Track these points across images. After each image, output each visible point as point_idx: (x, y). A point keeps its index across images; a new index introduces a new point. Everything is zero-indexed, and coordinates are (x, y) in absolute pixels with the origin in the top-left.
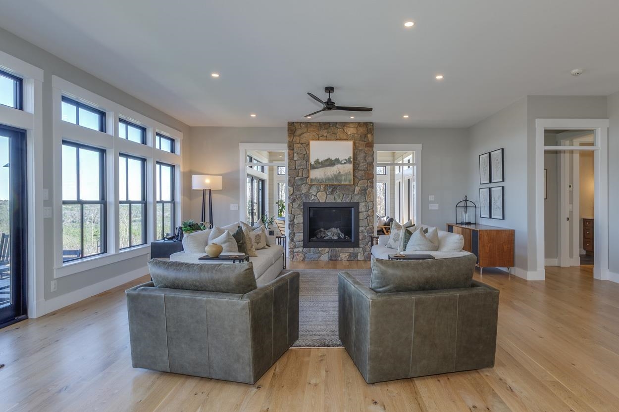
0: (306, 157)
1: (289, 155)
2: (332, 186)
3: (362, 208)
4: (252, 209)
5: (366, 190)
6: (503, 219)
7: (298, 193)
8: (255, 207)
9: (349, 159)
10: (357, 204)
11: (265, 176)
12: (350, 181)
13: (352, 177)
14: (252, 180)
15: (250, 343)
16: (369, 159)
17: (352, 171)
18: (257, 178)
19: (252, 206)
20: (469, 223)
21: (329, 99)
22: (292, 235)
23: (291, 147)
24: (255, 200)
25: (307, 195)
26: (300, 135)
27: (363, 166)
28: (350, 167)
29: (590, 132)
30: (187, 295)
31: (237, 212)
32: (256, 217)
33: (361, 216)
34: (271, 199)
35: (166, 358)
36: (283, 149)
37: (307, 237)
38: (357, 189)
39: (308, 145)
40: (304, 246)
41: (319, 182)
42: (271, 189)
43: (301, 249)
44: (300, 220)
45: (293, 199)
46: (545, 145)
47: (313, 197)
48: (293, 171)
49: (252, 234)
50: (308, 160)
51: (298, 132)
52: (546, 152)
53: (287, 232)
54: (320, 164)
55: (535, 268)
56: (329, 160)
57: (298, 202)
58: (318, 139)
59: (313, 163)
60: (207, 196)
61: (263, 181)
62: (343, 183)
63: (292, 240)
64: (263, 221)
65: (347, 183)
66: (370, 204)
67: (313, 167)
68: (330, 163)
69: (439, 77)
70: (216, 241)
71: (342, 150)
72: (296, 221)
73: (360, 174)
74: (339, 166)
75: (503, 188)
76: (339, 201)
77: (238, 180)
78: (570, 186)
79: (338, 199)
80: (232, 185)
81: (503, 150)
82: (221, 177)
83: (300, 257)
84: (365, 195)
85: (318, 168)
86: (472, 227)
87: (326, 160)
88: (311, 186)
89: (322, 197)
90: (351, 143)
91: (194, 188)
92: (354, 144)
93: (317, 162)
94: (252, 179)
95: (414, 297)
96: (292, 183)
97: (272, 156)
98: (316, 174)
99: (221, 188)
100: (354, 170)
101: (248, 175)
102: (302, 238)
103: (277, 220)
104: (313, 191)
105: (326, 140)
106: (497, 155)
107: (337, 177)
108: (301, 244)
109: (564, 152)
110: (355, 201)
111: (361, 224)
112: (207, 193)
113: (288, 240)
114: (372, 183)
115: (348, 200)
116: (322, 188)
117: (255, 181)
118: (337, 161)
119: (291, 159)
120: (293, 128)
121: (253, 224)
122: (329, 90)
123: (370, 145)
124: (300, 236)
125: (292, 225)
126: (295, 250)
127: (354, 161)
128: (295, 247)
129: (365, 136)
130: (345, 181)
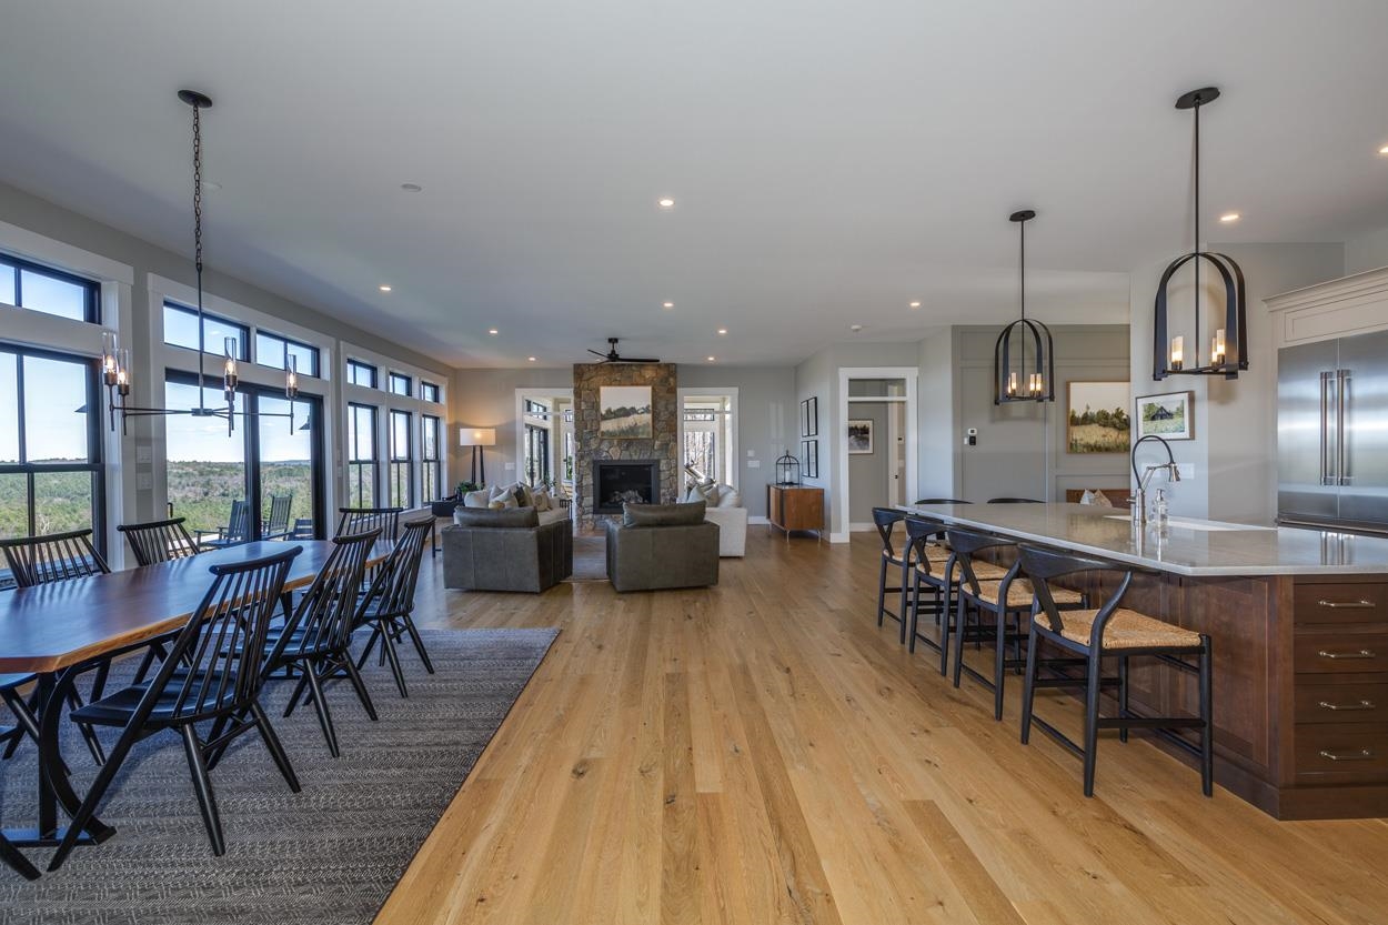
0: (596, 406)
1: (575, 403)
2: (628, 439)
3: (663, 466)
4: (532, 469)
5: (668, 445)
6: (817, 476)
7: (586, 449)
8: (536, 467)
9: (648, 407)
10: (658, 461)
11: (549, 425)
12: (648, 434)
13: (651, 429)
14: (531, 431)
15: (537, 562)
16: (671, 408)
17: (650, 422)
18: (537, 428)
19: (532, 464)
20: (791, 484)
21: (613, 352)
22: (580, 499)
23: (577, 394)
24: (535, 457)
25: (597, 451)
26: (589, 379)
27: (664, 416)
28: (648, 417)
29: (901, 382)
30: (489, 530)
31: (513, 472)
32: (536, 479)
33: (663, 477)
34: (557, 454)
35: (472, 578)
36: (568, 394)
37: (597, 502)
38: (657, 443)
39: (598, 390)
40: (595, 512)
41: (611, 435)
42: (557, 442)
43: (590, 516)
44: (589, 480)
45: (580, 456)
46: (850, 395)
47: (604, 454)
48: (580, 423)
49: (533, 495)
50: (598, 409)
51: (586, 376)
52: (850, 403)
53: (574, 495)
54: (611, 415)
55: (839, 530)
56: (624, 409)
57: (588, 459)
58: (610, 385)
59: (603, 413)
60: (478, 453)
61: (545, 431)
62: (640, 437)
63: (580, 505)
64: (546, 481)
65: (645, 437)
66: (673, 462)
67: (604, 418)
68: (625, 413)
69: (723, 332)
70: (497, 498)
71: (638, 397)
72: (584, 483)
73: (660, 425)
74: (636, 416)
75: (816, 442)
76: (635, 458)
77: (515, 433)
78: (900, 439)
79: (636, 456)
80: (507, 440)
81: (816, 398)
82: (493, 430)
83: (589, 526)
84: (667, 450)
85: (610, 419)
86: (796, 487)
87: (619, 410)
88: (602, 440)
89: (614, 454)
90: (650, 388)
91: (462, 444)
92: (653, 389)
93: (609, 411)
94: (532, 428)
95: (650, 530)
96: (578, 437)
97: (557, 402)
98: (607, 426)
99: (493, 443)
100: (653, 421)
101: (527, 425)
102: (591, 502)
103: (564, 483)
104: (605, 446)
105: (619, 385)
106: (812, 402)
107: (633, 429)
108: (591, 509)
109: (892, 402)
110: (656, 458)
111: (662, 485)
112: (478, 451)
113: (574, 505)
114: (676, 436)
115: (646, 457)
116: (615, 442)
117: (535, 431)
118: (633, 411)
119: (577, 407)
120: (580, 371)
121: (532, 485)
122: (613, 341)
123: (673, 391)
124: (589, 500)
125: (579, 487)
126: (584, 517)
127: (654, 410)
128: (583, 513)
129: (667, 380)
130: (643, 433)
